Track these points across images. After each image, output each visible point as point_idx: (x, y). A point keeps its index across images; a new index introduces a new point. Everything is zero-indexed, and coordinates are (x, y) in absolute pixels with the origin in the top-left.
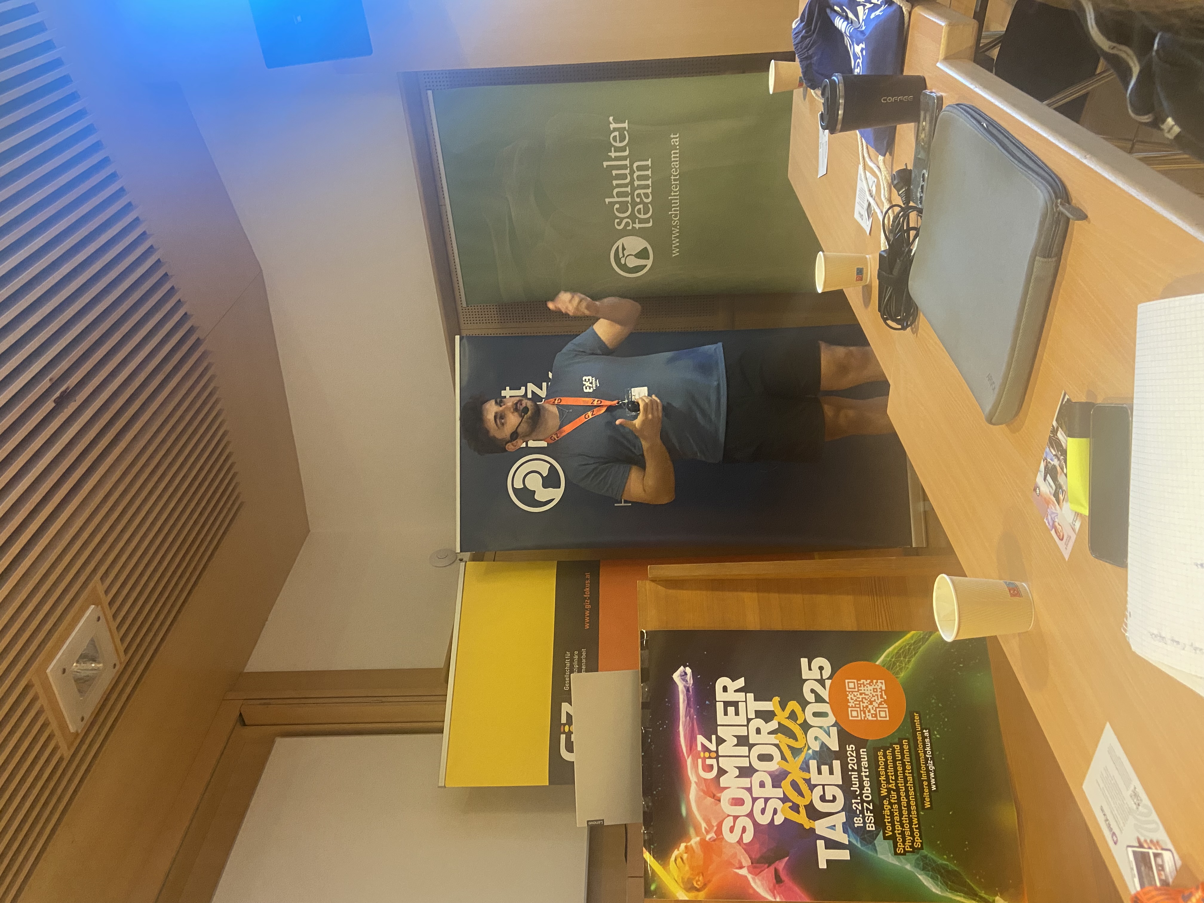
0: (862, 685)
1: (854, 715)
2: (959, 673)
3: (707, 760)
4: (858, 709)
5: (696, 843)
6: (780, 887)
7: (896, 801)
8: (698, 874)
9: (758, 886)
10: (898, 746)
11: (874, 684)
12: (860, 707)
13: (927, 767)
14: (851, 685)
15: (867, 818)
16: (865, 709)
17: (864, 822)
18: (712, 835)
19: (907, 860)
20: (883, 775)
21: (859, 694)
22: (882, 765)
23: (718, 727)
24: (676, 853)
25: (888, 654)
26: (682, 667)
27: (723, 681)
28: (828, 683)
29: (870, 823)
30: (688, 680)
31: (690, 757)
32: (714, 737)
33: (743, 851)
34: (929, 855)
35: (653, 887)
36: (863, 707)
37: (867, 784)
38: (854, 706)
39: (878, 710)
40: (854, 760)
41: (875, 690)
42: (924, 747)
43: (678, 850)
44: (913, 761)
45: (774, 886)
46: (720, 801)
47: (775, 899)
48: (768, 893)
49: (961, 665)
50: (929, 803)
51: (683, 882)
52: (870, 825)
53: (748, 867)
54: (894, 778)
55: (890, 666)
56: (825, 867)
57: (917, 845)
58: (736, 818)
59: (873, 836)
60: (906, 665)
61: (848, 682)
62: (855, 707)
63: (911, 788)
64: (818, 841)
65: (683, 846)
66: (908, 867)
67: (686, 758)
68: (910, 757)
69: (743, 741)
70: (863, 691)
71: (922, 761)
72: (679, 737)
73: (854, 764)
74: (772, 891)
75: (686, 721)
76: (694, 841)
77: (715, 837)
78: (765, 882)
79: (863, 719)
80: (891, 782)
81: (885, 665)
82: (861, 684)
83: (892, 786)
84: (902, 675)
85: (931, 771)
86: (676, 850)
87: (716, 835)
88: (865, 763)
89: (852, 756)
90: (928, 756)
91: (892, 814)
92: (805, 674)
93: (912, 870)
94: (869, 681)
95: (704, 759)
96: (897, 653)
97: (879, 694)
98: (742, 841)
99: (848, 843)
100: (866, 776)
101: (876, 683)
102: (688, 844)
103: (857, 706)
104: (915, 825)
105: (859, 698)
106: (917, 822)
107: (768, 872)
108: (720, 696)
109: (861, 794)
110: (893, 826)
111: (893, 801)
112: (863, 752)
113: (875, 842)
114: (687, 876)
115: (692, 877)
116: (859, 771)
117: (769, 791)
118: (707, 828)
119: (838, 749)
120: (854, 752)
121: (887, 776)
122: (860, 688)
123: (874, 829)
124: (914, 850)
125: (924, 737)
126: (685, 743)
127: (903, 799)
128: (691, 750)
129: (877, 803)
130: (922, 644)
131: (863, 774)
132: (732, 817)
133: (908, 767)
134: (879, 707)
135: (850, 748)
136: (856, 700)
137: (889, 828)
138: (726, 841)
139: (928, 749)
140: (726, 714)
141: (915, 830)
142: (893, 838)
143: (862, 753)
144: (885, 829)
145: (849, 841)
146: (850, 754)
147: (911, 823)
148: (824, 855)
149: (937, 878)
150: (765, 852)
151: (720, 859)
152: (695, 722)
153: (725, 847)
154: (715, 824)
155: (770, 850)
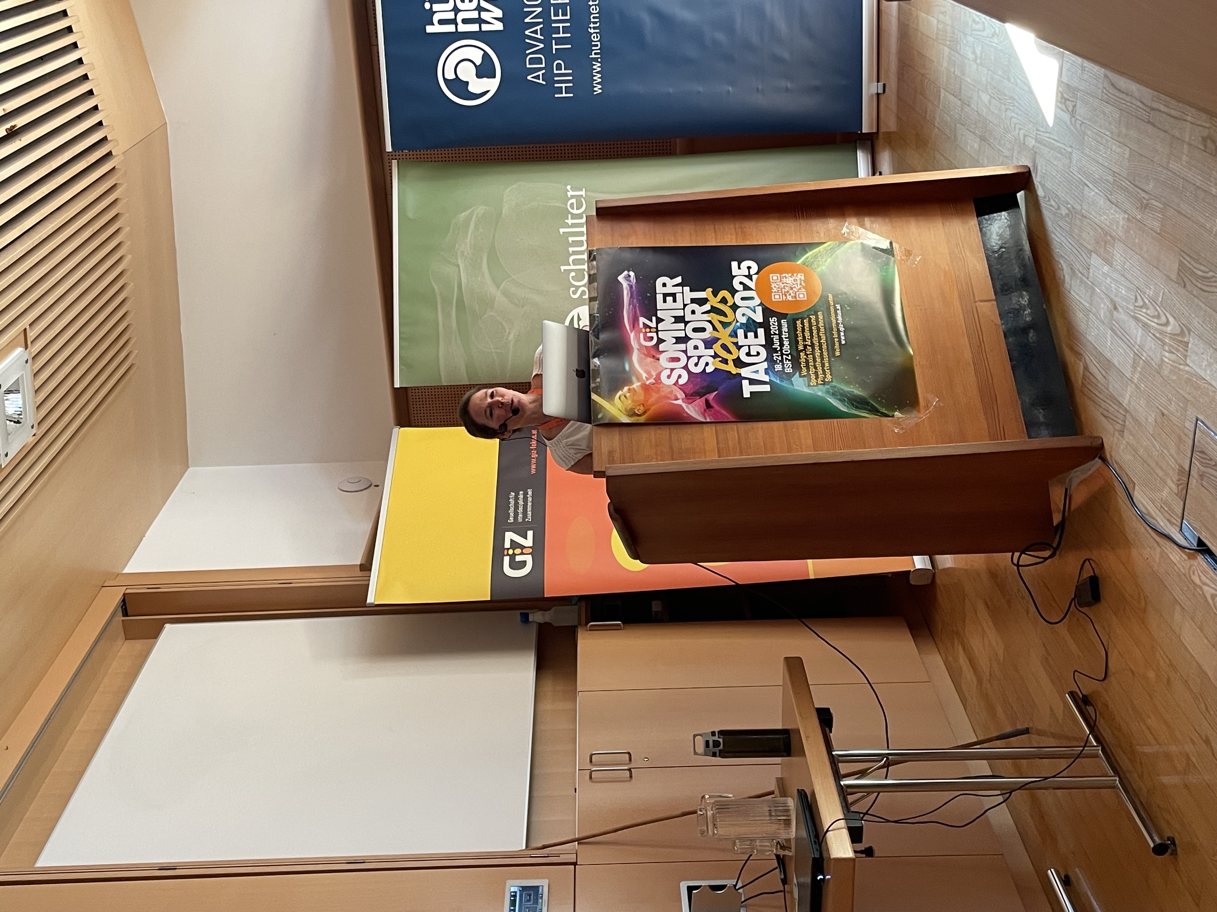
1: (776, 298)
3: (648, 334)
4: (781, 294)
5: (638, 388)
6: (710, 411)
7: (811, 352)
8: (639, 405)
9: (691, 411)
10: (814, 317)
12: (782, 292)
13: (838, 329)
15: (785, 365)
16: (786, 293)
17: (783, 368)
18: (652, 381)
19: (818, 389)
20: (800, 336)
21: (781, 283)
23: (658, 311)
24: (620, 393)
25: (808, 255)
26: (626, 271)
27: (663, 279)
28: (755, 277)
30: (632, 281)
31: (633, 333)
32: (654, 318)
33: (678, 389)
34: (838, 385)
35: (600, 416)
37: (786, 343)
39: (797, 293)
40: (775, 328)
41: (796, 280)
42: (836, 316)
43: (622, 391)
44: (826, 326)
45: (705, 411)
46: (659, 360)
47: (706, 419)
48: (699, 415)
50: (839, 352)
51: (626, 411)
52: (788, 369)
53: (683, 399)
54: (809, 338)
55: (809, 263)
56: (749, 397)
57: (829, 379)
58: (672, 370)
59: (790, 376)
60: (822, 262)
61: (772, 277)
62: (778, 292)
63: (824, 344)
64: (743, 381)
65: (626, 388)
66: (820, 394)
67: (630, 333)
68: (824, 322)
69: (679, 319)
70: (785, 282)
71: (834, 325)
72: (623, 319)
73: (776, 330)
74: (703, 414)
75: (629, 308)
76: (636, 385)
78: (697, 408)
79: (784, 300)
80: (807, 340)
81: (804, 264)
82: (783, 277)
83: (808, 343)
84: (819, 270)
85: (842, 331)
86: (620, 391)
87: (655, 381)
88: (785, 329)
89: (774, 325)
90: (839, 322)
91: (807, 362)
92: (735, 272)
93: (823, 395)
94: (790, 275)
95: (646, 332)
96: (815, 255)
97: (799, 282)
98: (678, 383)
99: (768, 380)
100: (786, 338)
101: (796, 276)
102: (631, 387)
104: (827, 367)
105: (781, 286)
106: (828, 365)
107: (700, 402)
108: (659, 289)
109: (781, 350)
110: (808, 369)
111: (808, 353)
112: (784, 322)
113: (792, 379)
114: (630, 407)
115: (634, 408)
116: (780, 334)
117: (702, 350)
118: (648, 377)
119: (762, 321)
120: (776, 322)
121: (804, 337)
122: (782, 280)
123: (791, 371)
124: (824, 383)
125: (836, 310)
126: (628, 322)
127: (817, 351)
128: (634, 328)
129: (795, 354)
130: (837, 250)
132: (669, 370)
133: (822, 330)
134: (798, 291)
135: (773, 320)
136: (779, 288)
137: (804, 370)
138: (665, 384)
139: (839, 317)
140: (665, 301)
141: (826, 370)
142: (808, 376)
143: (782, 323)
144: (800, 370)
146: (772, 323)
147: (823, 365)
148: (747, 390)
149: (845, 400)
150: (698, 389)
151: (657, 395)
152: (637, 308)
153: (662, 387)
154: (654, 374)
155: (702, 388)
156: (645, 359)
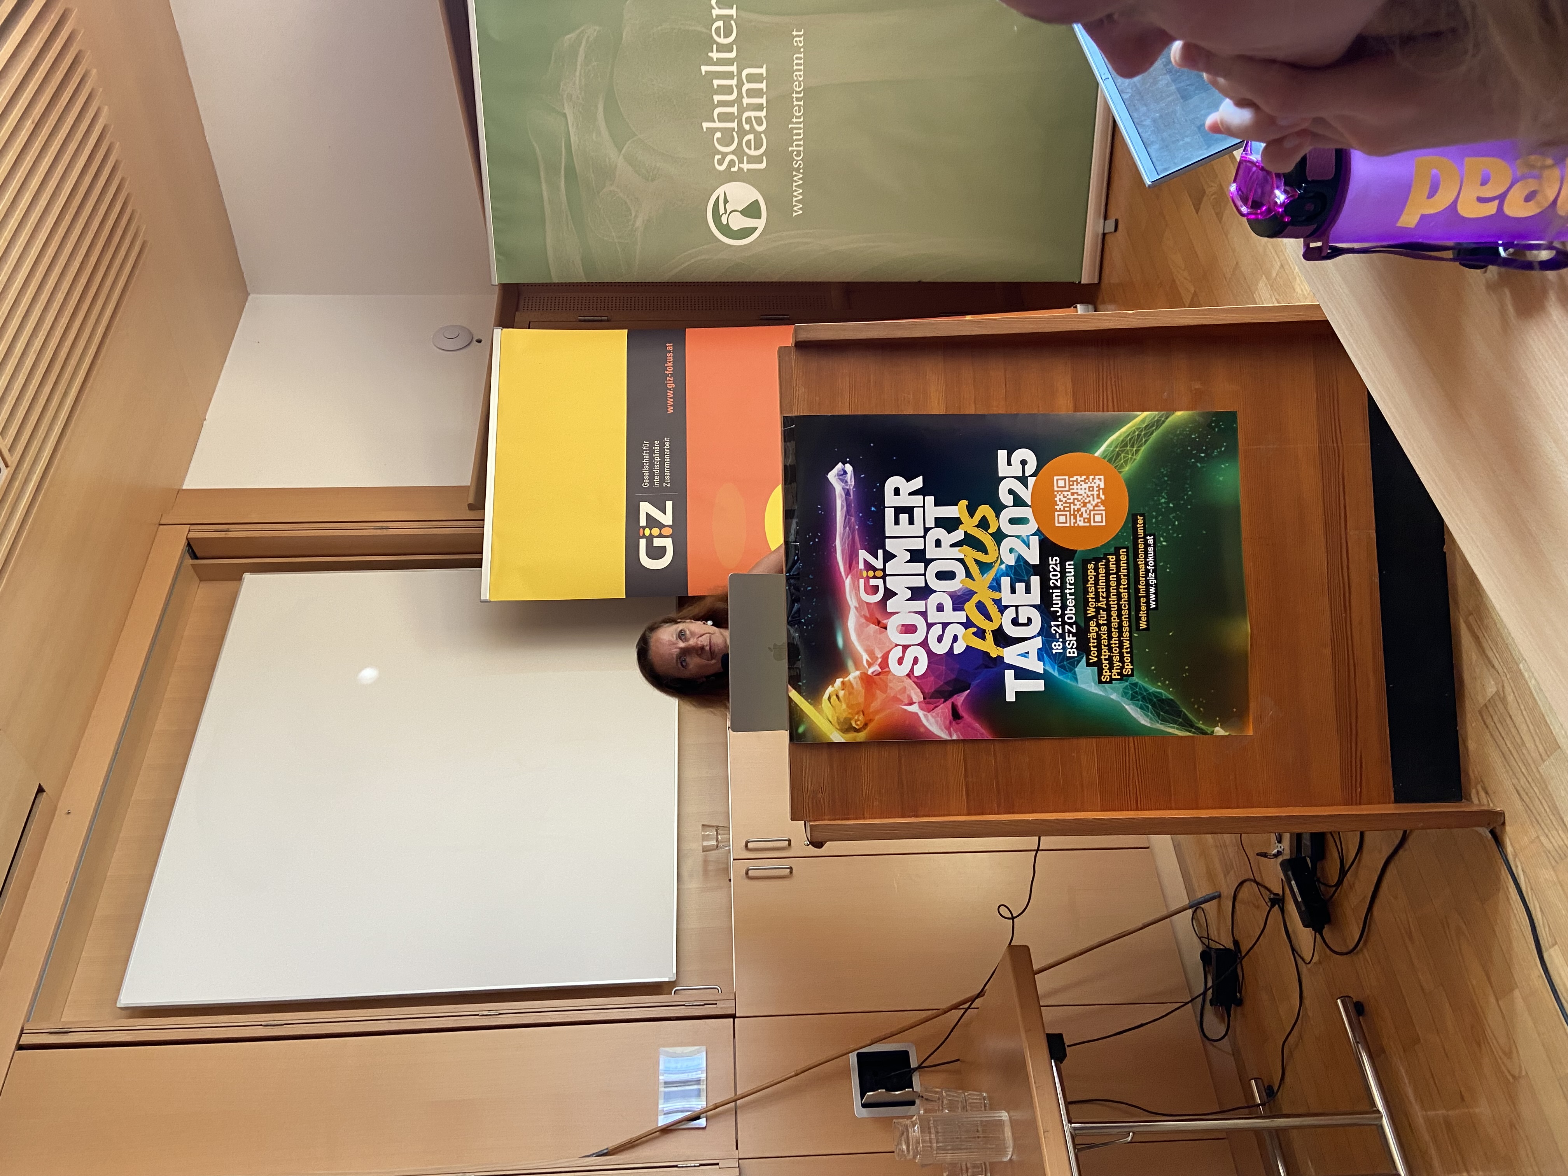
0: (1075, 483)
1: (1061, 520)
2: (1199, 465)
3: (870, 580)
4: (1068, 513)
5: (855, 678)
6: (957, 724)
7: (1106, 622)
8: (858, 713)
9: (930, 724)
10: (1114, 557)
11: (1091, 481)
12: (1070, 511)
13: (1147, 581)
14: (1061, 483)
15: (1068, 642)
16: (1076, 513)
17: (1064, 648)
18: (876, 668)
19: (1112, 689)
20: (1092, 592)
21: (1069, 493)
22: (1091, 580)
23: (887, 540)
24: (830, 690)
25: (1112, 443)
26: (840, 464)
27: (894, 482)
28: (1031, 481)
29: (1072, 648)
30: (849, 481)
31: (849, 577)
32: (880, 552)
33: (915, 686)
34: (1140, 682)
35: (801, 730)
36: (1074, 510)
37: (1071, 603)
38: (1062, 509)
39: (1092, 513)
40: (1057, 575)
41: (1091, 489)
42: (1146, 557)
43: (833, 687)
44: (1131, 575)
45: (950, 723)
46: (886, 628)
47: (951, 736)
48: (942, 730)
49: (1203, 455)
50: (1145, 623)
51: (839, 724)
52: (1071, 651)
53: (920, 703)
54: (1104, 595)
55: (1113, 458)
56: (1014, 700)
57: (1127, 671)
58: (905, 647)
59: (1073, 662)
60: (1133, 455)
61: (1058, 480)
62: (1064, 511)
63: (1125, 607)
64: (1006, 671)
65: (839, 681)
66: (1114, 696)
67: (844, 578)
68: (1128, 569)
69: (917, 556)
70: (1075, 491)
71: (1142, 573)
72: (836, 553)
73: (1056, 580)
74: (948, 729)
75: (844, 533)
76: (853, 675)
77: (880, 670)
78: (939, 719)
79: (1072, 525)
80: (1101, 599)
81: (1106, 457)
82: (1073, 481)
83: (1102, 604)
84: (1127, 469)
85: (1152, 586)
86: (830, 686)
87: (880, 668)
88: (1070, 578)
89: (1055, 570)
90: (1149, 568)
91: (1099, 638)
92: (1003, 469)
93: (1118, 699)
94: (1085, 477)
95: (868, 578)
96: (1123, 441)
97: (1096, 493)
98: (913, 674)
99: (1042, 672)
100: (1071, 594)
101: (1093, 479)
102: (846, 679)
103: (1066, 509)
104: (1127, 649)
105: (1070, 499)
106: (1128, 646)
107: (944, 708)
108: (890, 500)
109: (1063, 615)
110: (1099, 651)
111: (1101, 622)
112: (1069, 565)
113: (1076, 669)
114: (845, 715)
115: (850, 716)
116: (1063, 588)
117: (949, 614)
118: (870, 660)
119: (1037, 563)
120: (1059, 565)
121: (1097, 593)
122: (1071, 487)
123: (1076, 655)
124: (1122, 677)
125: (1147, 545)
126: (843, 558)
127: (1114, 619)
128: (850, 569)
129: (1082, 625)
130: (1156, 429)
131: (1067, 591)
133: (1124, 582)
134: (1094, 510)
135: (1054, 561)
136: (1066, 502)
137: (1094, 653)
138: (894, 675)
139: (1151, 559)
140: (897, 522)
141: (1125, 655)
142: (1098, 664)
143: (1067, 567)
144: (1088, 653)
145: (1044, 669)
146: (1053, 568)
147: (1121, 646)
148: (1012, 687)
149: (1148, 707)
150: (941, 686)
151: (885, 696)
152: (856, 532)
153: (891, 681)
154: (879, 655)
155: (947, 683)
156: (868, 626)
